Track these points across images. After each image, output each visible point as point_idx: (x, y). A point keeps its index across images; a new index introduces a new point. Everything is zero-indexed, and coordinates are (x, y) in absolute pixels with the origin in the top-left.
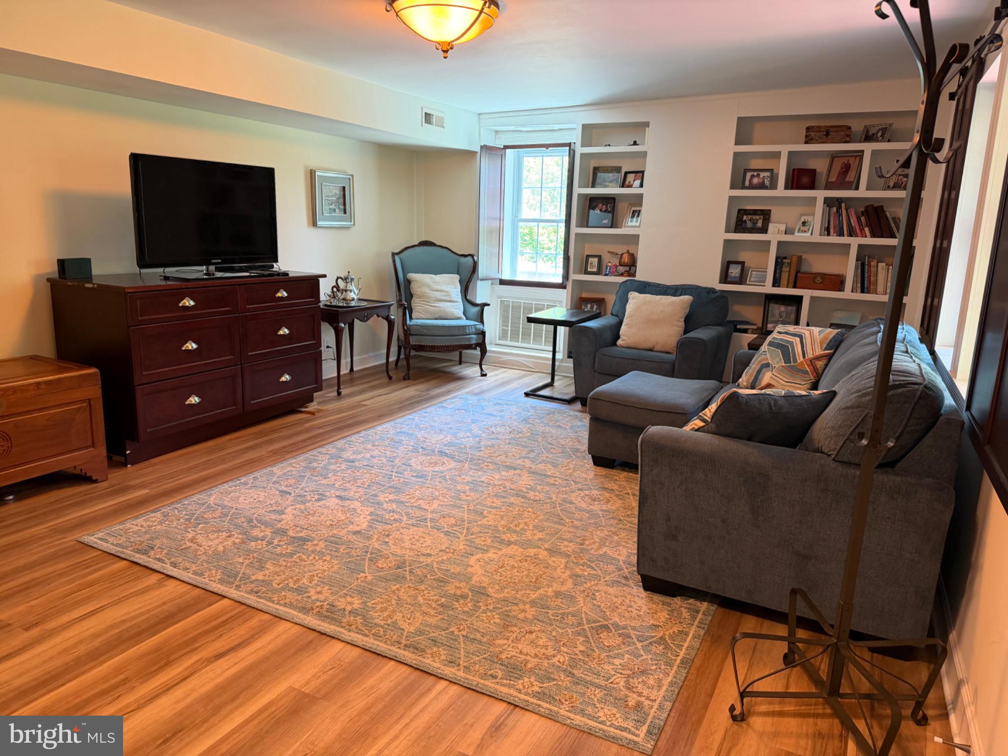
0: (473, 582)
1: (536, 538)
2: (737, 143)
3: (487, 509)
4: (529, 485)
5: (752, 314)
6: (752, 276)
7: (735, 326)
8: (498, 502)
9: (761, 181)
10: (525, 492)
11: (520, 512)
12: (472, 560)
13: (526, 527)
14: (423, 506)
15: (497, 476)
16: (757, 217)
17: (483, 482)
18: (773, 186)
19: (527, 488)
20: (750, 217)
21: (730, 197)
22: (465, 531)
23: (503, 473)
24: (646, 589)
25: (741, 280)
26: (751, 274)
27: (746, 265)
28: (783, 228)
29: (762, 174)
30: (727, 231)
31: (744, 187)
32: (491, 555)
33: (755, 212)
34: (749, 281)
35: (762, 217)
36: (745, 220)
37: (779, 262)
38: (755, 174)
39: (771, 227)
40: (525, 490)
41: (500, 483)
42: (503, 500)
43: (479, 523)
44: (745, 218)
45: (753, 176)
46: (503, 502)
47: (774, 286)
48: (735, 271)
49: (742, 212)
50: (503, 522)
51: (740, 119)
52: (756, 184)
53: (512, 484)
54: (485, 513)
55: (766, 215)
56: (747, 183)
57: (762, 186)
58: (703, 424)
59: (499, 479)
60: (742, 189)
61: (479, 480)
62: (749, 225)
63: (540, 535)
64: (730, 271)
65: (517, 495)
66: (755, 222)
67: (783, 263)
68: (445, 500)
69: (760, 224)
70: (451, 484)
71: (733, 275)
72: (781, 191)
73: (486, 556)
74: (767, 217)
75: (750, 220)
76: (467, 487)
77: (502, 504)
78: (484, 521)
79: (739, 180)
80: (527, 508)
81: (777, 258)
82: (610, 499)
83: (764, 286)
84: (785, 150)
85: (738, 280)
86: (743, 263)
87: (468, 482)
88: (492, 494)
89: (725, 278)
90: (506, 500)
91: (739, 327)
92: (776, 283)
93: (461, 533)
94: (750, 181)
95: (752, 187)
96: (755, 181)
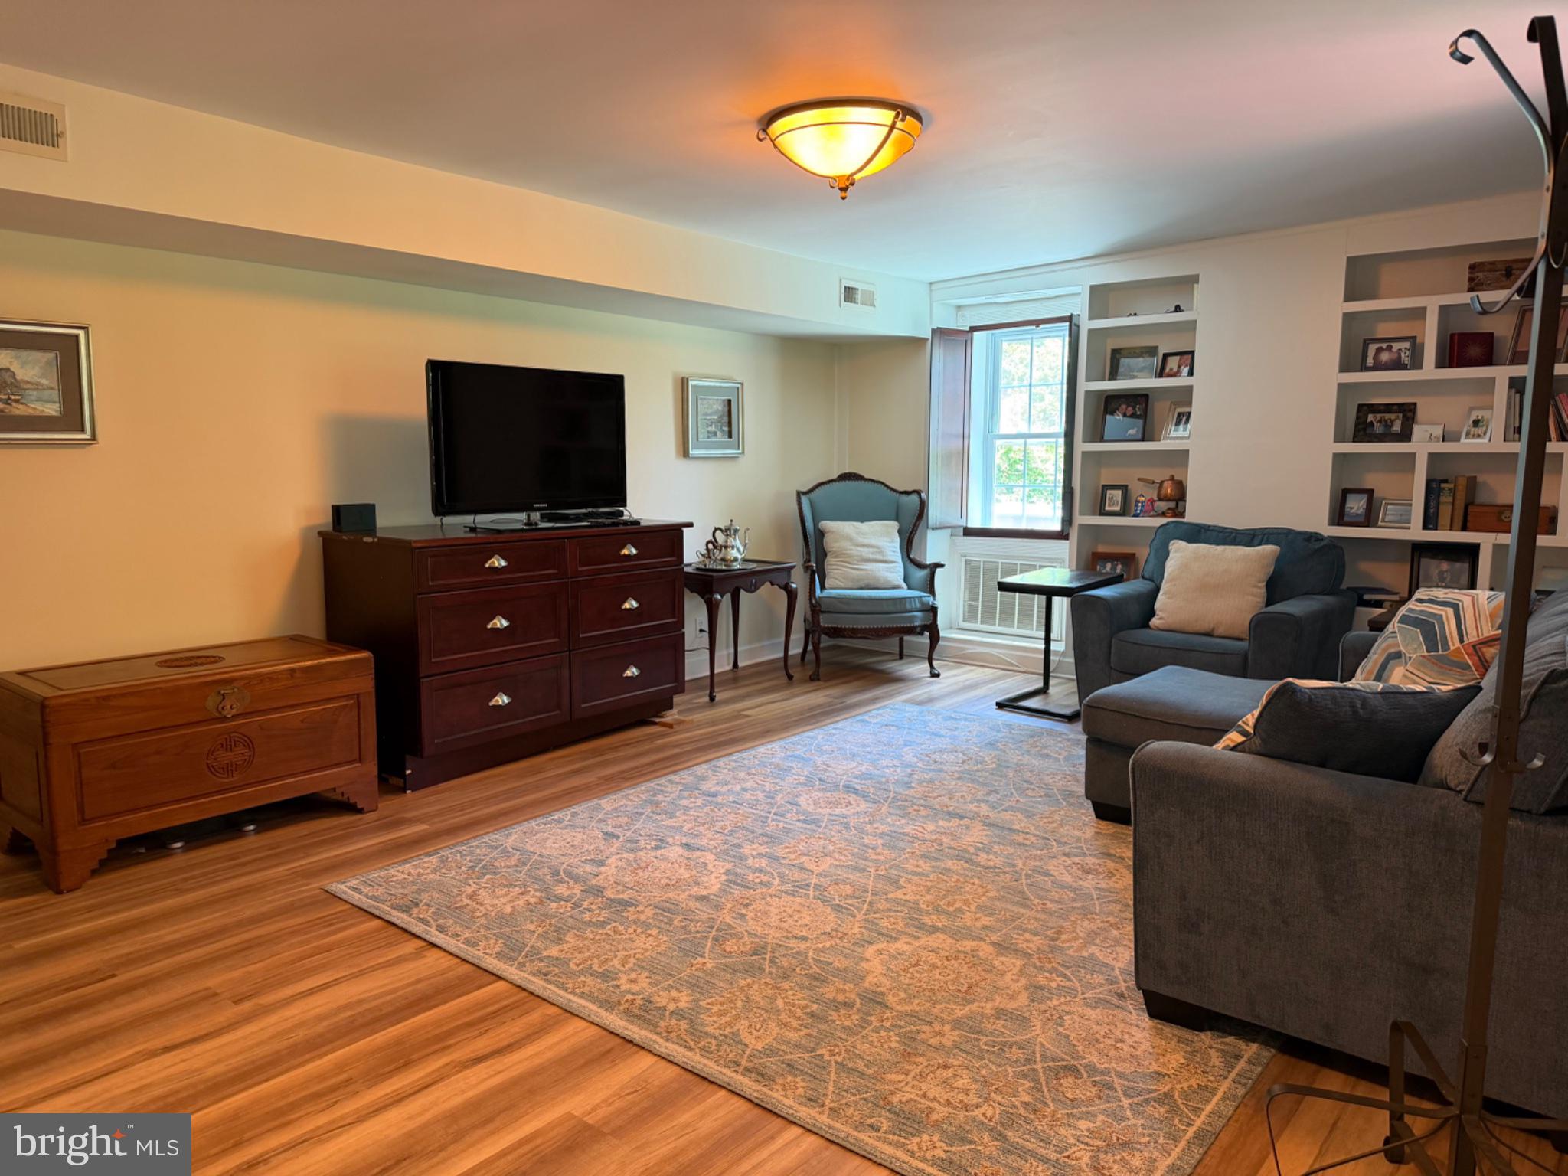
0: (866, 985)
1: (978, 924)
2: (1349, 297)
3: (906, 876)
4: (982, 843)
5: (1391, 574)
6: (1388, 512)
7: (1360, 597)
8: (925, 866)
9: (1395, 356)
10: (973, 854)
11: (959, 884)
12: (870, 951)
13: (965, 908)
14: (806, 865)
15: (930, 827)
16: (1393, 416)
17: (906, 834)
18: (1417, 363)
19: (978, 849)
20: (1379, 416)
21: (1340, 385)
22: (866, 907)
23: (941, 823)
24: (1153, 1014)
25: (1369, 519)
26: (1386, 510)
27: (1375, 495)
28: (1438, 431)
29: (1396, 346)
30: (1339, 438)
31: (1364, 368)
32: (901, 945)
33: (1388, 408)
34: (1383, 521)
35: (1401, 415)
36: (1371, 422)
37: (1433, 489)
38: (1384, 345)
39: (1417, 430)
40: (972, 850)
41: (934, 837)
42: (933, 864)
43: (890, 896)
44: (1370, 418)
45: (1379, 350)
46: (933, 867)
47: (1425, 527)
48: (1356, 505)
49: (1364, 409)
50: (929, 898)
51: (1352, 261)
52: (1386, 363)
53: (953, 840)
54: (902, 881)
55: (1408, 412)
56: (1370, 361)
57: (1397, 365)
58: (1243, 739)
59: (934, 832)
60: (1361, 371)
61: (902, 831)
62: (1378, 429)
63: (986, 921)
64: (1348, 505)
65: (959, 858)
66: (1388, 425)
67: (1441, 490)
68: (843, 858)
69: (1397, 427)
70: (855, 835)
71: (1353, 511)
72: (1429, 370)
73: (893, 947)
74: (1410, 414)
75: (1380, 421)
76: (880, 841)
77: (930, 869)
78: (899, 894)
79: (1354, 356)
80: (972, 877)
81: (1429, 483)
82: (1115, 872)
83: (1409, 528)
84: (1432, 304)
85: (1362, 519)
86: (1370, 492)
87: (882, 833)
88: (918, 853)
89: (1339, 516)
90: (938, 863)
91: (1366, 597)
92: (1429, 522)
93: (859, 909)
94: (1376, 357)
95: (1378, 367)
96: (1385, 357)
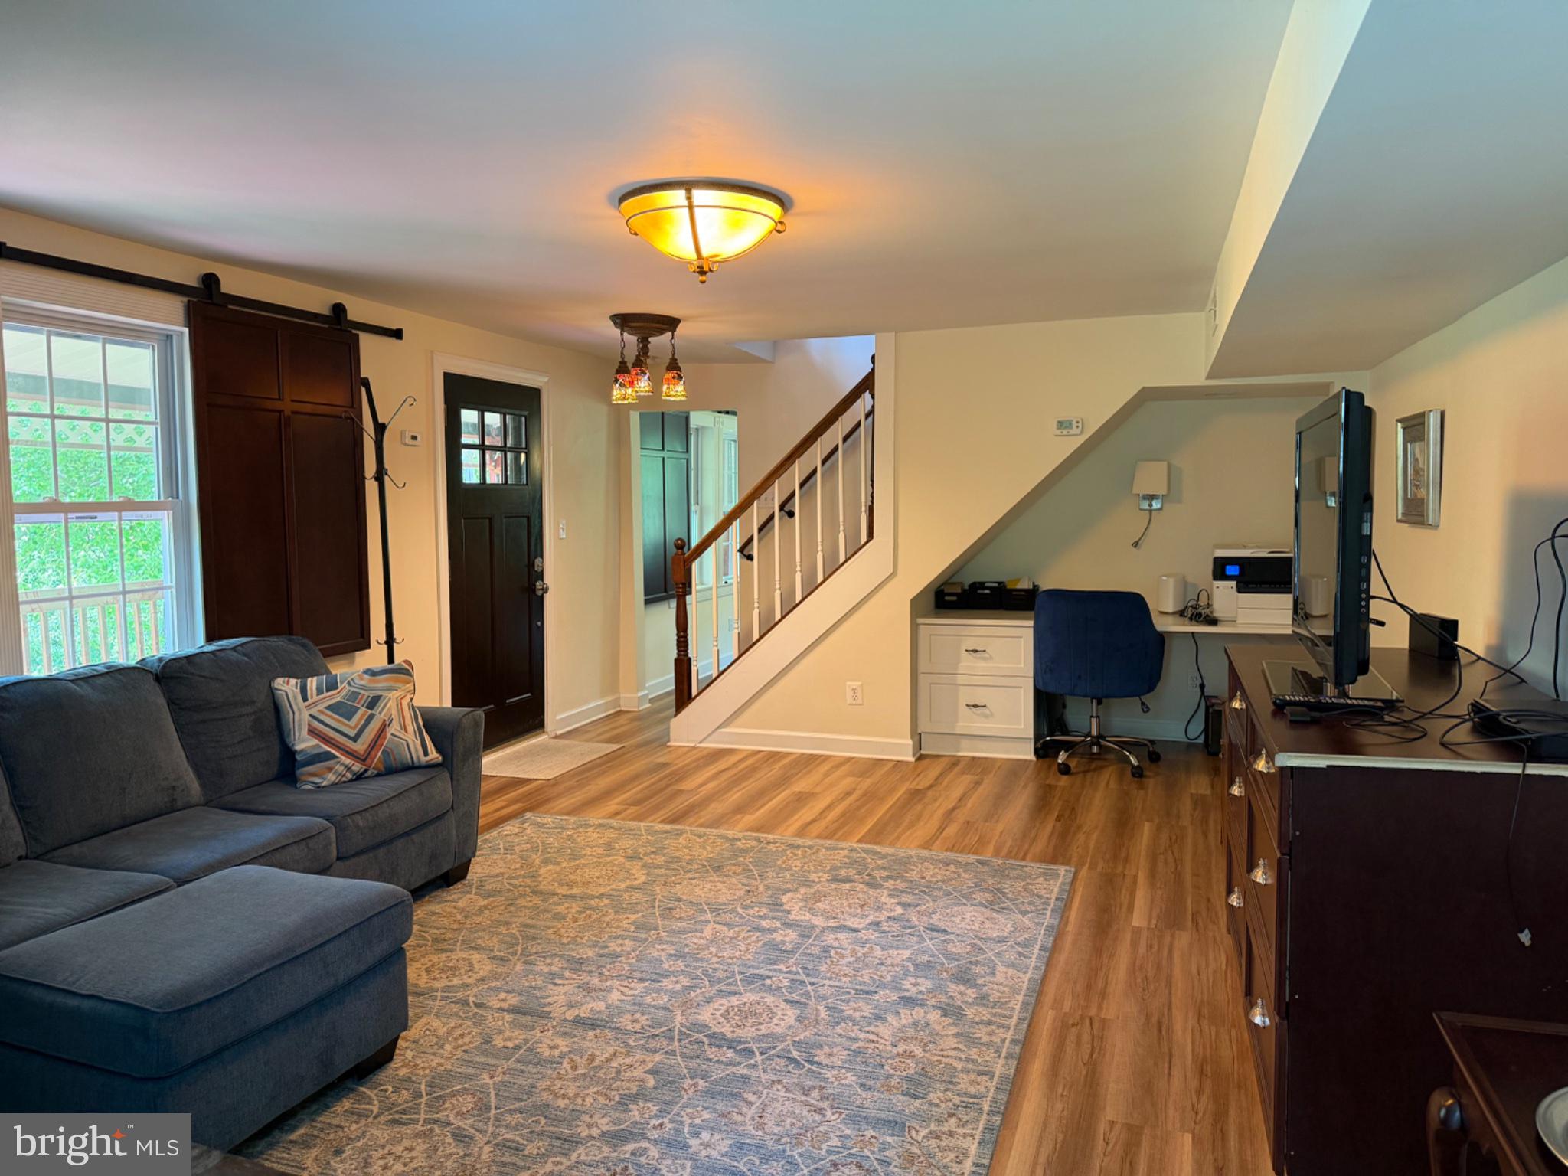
0: (640, 864)
1: (566, 905)
3: (630, 934)
4: (556, 984)
8: (614, 947)
10: (566, 969)
11: (580, 935)
12: (643, 879)
13: (576, 915)
14: (725, 929)
15: (615, 997)
17: (641, 980)
22: (657, 904)
23: (602, 1006)
32: (623, 885)
40: (567, 974)
41: (609, 983)
42: (606, 950)
43: (640, 915)
46: (606, 947)
50: (607, 919)
53: (588, 983)
54: (633, 928)
59: (609, 990)
61: (647, 984)
63: (560, 909)
65: (580, 962)
68: (695, 940)
70: (696, 968)
73: (628, 883)
76: (666, 966)
77: (609, 944)
78: (633, 917)
80: (569, 943)
87: (667, 976)
88: (623, 959)
90: (601, 952)
93: (660, 901)
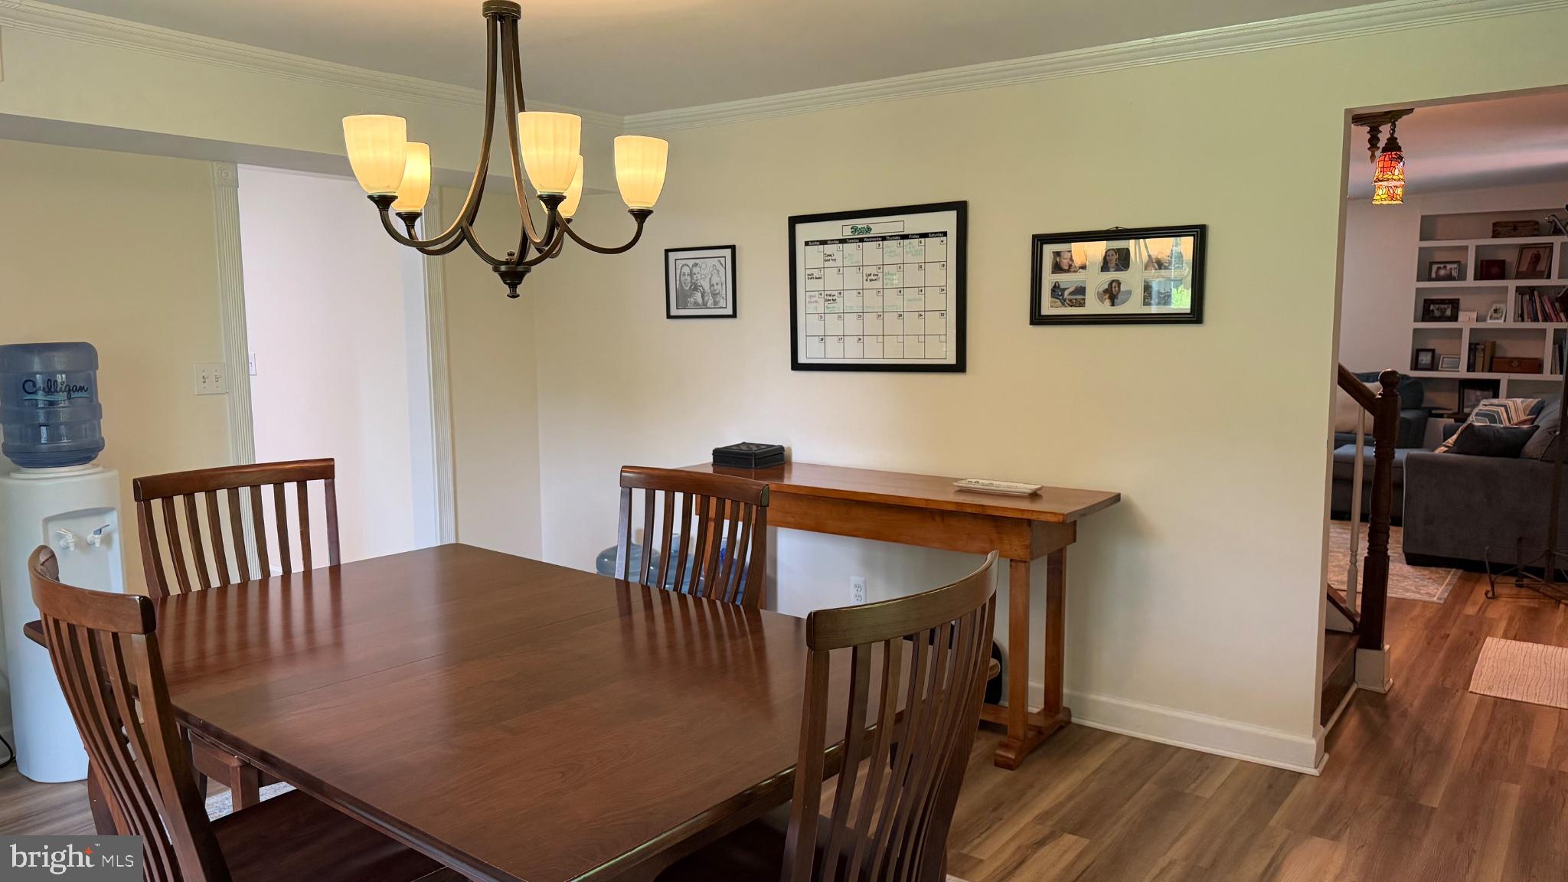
2: (1422, 239)
5: (1447, 400)
6: (1444, 362)
7: (1430, 412)
9: (1448, 272)
16: (1446, 306)
18: (1462, 276)
20: (1437, 306)
21: (1417, 289)
25: (1433, 366)
26: (1443, 360)
27: (1436, 352)
28: (1474, 315)
29: (1449, 266)
30: (1415, 320)
31: (1430, 279)
33: (1442, 301)
34: (1442, 367)
35: (1450, 306)
36: (1433, 310)
37: (1473, 348)
38: (1442, 266)
39: (1462, 316)
44: (1432, 307)
45: (1439, 268)
47: (1468, 370)
48: (1425, 358)
49: (1428, 302)
51: (1423, 217)
52: (1443, 276)
55: (1455, 304)
56: (1433, 275)
57: (1449, 277)
60: (1429, 281)
62: (1437, 314)
64: (1420, 358)
66: (1443, 311)
67: (1476, 349)
69: (1448, 313)
71: (1423, 362)
72: (1470, 282)
74: (1455, 305)
75: (1438, 309)
79: (1425, 272)
81: (1470, 344)
83: (1458, 371)
84: (1472, 244)
85: (1429, 367)
86: (1433, 351)
89: (1415, 366)
91: (1433, 412)
92: (1471, 368)
94: (1437, 272)
95: (1438, 279)
96: (1442, 272)
